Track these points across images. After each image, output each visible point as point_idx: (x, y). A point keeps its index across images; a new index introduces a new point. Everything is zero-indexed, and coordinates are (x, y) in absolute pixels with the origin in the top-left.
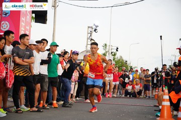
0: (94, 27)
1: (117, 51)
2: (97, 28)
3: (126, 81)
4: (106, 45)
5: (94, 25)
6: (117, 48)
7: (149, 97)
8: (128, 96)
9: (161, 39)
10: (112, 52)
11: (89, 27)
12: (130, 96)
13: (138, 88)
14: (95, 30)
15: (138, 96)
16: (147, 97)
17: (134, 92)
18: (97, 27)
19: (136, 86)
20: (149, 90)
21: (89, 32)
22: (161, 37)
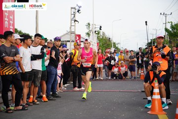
0: (77, 8)
1: (100, 29)
2: (80, 9)
3: (112, 63)
4: (89, 24)
5: (77, 5)
6: (101, 27)
7: (135, 78)
8: (115, 78)
9: (146, 25)
10: (95, 31)
11: (72, 8)
12: (116, 78)
13: (123, 69)
14: (78, 11)
15: (124, 78)
16: (133, 78)
17: (120, 74)
18: (80, 7)
19: (121, 68)
20: (134, 71)
21: (72, 13)
22: (146, 22)
